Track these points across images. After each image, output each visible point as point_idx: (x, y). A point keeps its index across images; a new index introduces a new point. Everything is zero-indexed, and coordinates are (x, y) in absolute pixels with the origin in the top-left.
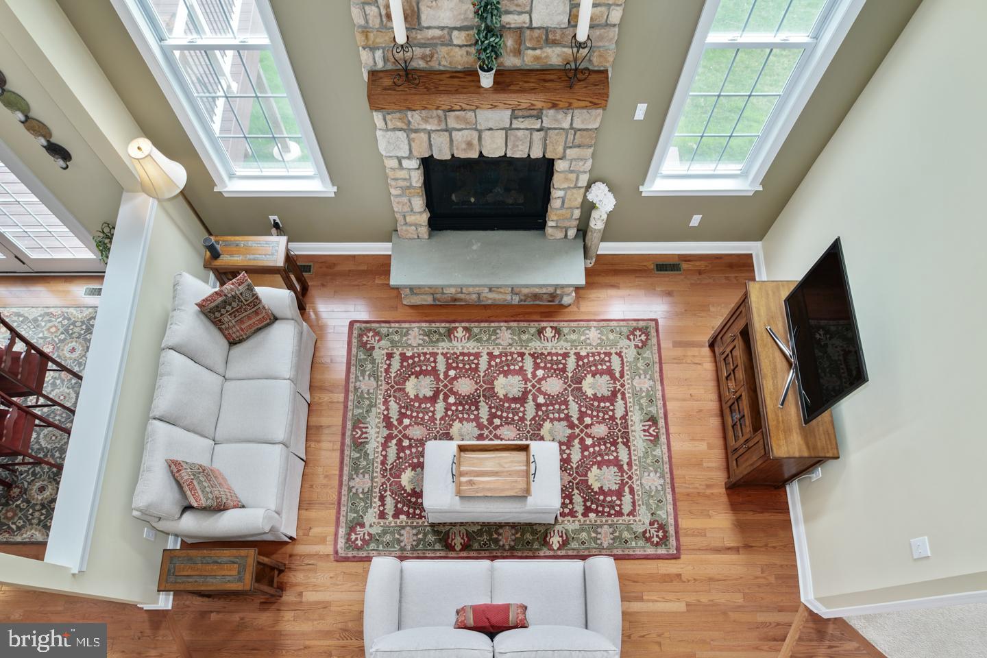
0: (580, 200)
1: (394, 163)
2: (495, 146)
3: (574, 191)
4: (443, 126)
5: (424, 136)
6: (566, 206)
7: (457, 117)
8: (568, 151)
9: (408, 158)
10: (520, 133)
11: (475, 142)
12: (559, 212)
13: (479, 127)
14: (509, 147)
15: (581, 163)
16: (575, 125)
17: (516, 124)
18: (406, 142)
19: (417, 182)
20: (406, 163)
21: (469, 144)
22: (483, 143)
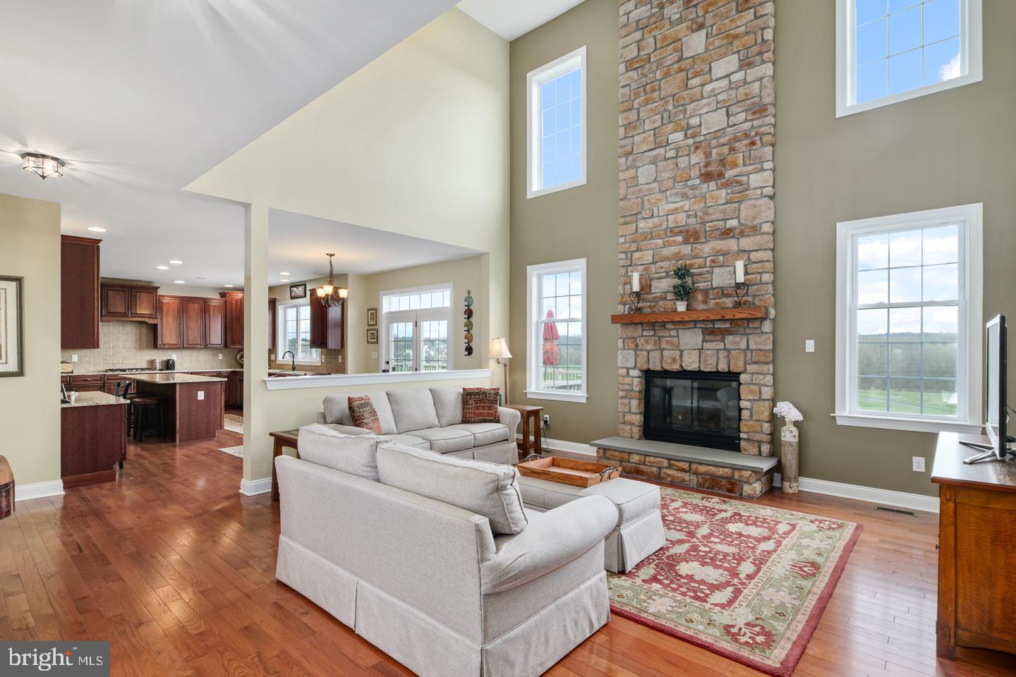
0: (767, 413)
1: (624, 371)
2: (691, 360)
3: (760, 403)
4: (657, 347)
5: (645, 353)
6: (754, 418)
7: (667, 341)
8: (748, 367)
9: (634, 368)
10: (709, 352)
11: (678, 358)
12: (747, 423)
13: (681, 348)
14: (702, 362)
15: (761, 377)
16: (751, 347)
17: (706, 345)
18: (634, 357)
19: (636, 386)
20: (632, 373)
21: (674, 360)
22: (683, 359)
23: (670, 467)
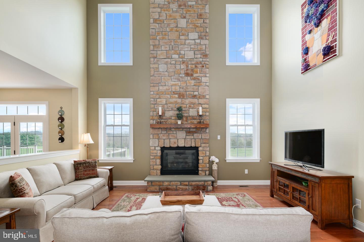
0: (208, 160)
1: (153, 148)
2: (182, 143)
3: (206, 157)
4: (168, 138)
5: (163, 140)
6: (204, 162)
7: (172, 135)
8: (202, 145)
9: (158, 147)
10: (188, 140)
11: (176, 142)
12: (202, 164)
13: (177, 138)
14: (186, 143)
15: (206, 148)
16: (202, 138)
17: (187, 137)
18: (158, 142)
19: (159, 154)
20: (157, 148)
21: (175, 143)
22: (179, 142)
23: (181, 185)
